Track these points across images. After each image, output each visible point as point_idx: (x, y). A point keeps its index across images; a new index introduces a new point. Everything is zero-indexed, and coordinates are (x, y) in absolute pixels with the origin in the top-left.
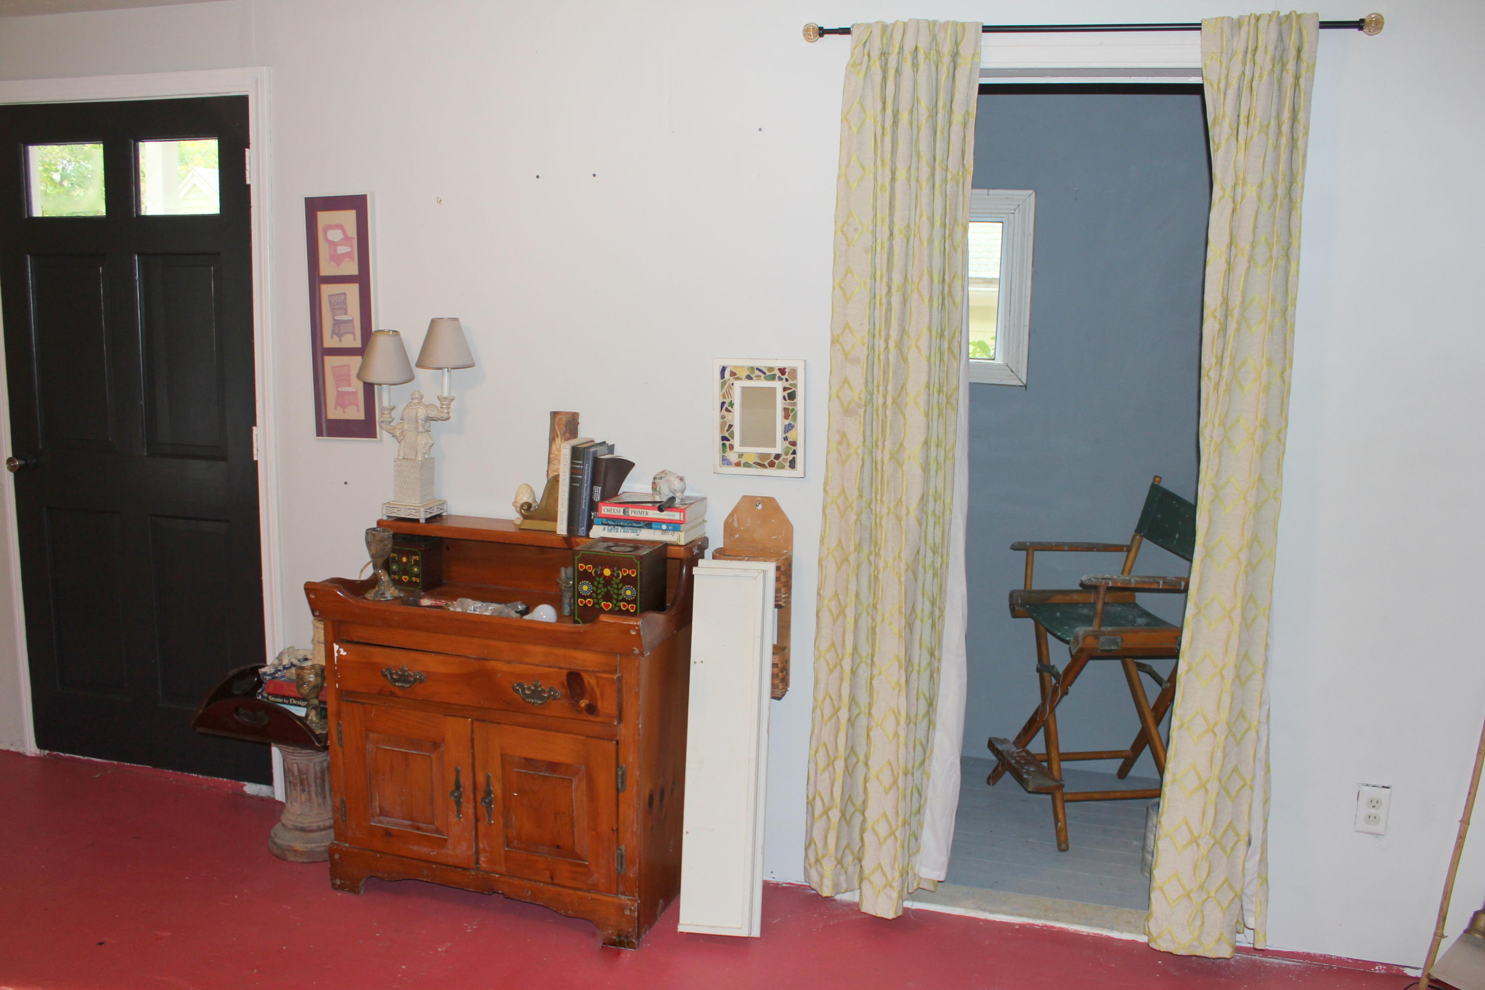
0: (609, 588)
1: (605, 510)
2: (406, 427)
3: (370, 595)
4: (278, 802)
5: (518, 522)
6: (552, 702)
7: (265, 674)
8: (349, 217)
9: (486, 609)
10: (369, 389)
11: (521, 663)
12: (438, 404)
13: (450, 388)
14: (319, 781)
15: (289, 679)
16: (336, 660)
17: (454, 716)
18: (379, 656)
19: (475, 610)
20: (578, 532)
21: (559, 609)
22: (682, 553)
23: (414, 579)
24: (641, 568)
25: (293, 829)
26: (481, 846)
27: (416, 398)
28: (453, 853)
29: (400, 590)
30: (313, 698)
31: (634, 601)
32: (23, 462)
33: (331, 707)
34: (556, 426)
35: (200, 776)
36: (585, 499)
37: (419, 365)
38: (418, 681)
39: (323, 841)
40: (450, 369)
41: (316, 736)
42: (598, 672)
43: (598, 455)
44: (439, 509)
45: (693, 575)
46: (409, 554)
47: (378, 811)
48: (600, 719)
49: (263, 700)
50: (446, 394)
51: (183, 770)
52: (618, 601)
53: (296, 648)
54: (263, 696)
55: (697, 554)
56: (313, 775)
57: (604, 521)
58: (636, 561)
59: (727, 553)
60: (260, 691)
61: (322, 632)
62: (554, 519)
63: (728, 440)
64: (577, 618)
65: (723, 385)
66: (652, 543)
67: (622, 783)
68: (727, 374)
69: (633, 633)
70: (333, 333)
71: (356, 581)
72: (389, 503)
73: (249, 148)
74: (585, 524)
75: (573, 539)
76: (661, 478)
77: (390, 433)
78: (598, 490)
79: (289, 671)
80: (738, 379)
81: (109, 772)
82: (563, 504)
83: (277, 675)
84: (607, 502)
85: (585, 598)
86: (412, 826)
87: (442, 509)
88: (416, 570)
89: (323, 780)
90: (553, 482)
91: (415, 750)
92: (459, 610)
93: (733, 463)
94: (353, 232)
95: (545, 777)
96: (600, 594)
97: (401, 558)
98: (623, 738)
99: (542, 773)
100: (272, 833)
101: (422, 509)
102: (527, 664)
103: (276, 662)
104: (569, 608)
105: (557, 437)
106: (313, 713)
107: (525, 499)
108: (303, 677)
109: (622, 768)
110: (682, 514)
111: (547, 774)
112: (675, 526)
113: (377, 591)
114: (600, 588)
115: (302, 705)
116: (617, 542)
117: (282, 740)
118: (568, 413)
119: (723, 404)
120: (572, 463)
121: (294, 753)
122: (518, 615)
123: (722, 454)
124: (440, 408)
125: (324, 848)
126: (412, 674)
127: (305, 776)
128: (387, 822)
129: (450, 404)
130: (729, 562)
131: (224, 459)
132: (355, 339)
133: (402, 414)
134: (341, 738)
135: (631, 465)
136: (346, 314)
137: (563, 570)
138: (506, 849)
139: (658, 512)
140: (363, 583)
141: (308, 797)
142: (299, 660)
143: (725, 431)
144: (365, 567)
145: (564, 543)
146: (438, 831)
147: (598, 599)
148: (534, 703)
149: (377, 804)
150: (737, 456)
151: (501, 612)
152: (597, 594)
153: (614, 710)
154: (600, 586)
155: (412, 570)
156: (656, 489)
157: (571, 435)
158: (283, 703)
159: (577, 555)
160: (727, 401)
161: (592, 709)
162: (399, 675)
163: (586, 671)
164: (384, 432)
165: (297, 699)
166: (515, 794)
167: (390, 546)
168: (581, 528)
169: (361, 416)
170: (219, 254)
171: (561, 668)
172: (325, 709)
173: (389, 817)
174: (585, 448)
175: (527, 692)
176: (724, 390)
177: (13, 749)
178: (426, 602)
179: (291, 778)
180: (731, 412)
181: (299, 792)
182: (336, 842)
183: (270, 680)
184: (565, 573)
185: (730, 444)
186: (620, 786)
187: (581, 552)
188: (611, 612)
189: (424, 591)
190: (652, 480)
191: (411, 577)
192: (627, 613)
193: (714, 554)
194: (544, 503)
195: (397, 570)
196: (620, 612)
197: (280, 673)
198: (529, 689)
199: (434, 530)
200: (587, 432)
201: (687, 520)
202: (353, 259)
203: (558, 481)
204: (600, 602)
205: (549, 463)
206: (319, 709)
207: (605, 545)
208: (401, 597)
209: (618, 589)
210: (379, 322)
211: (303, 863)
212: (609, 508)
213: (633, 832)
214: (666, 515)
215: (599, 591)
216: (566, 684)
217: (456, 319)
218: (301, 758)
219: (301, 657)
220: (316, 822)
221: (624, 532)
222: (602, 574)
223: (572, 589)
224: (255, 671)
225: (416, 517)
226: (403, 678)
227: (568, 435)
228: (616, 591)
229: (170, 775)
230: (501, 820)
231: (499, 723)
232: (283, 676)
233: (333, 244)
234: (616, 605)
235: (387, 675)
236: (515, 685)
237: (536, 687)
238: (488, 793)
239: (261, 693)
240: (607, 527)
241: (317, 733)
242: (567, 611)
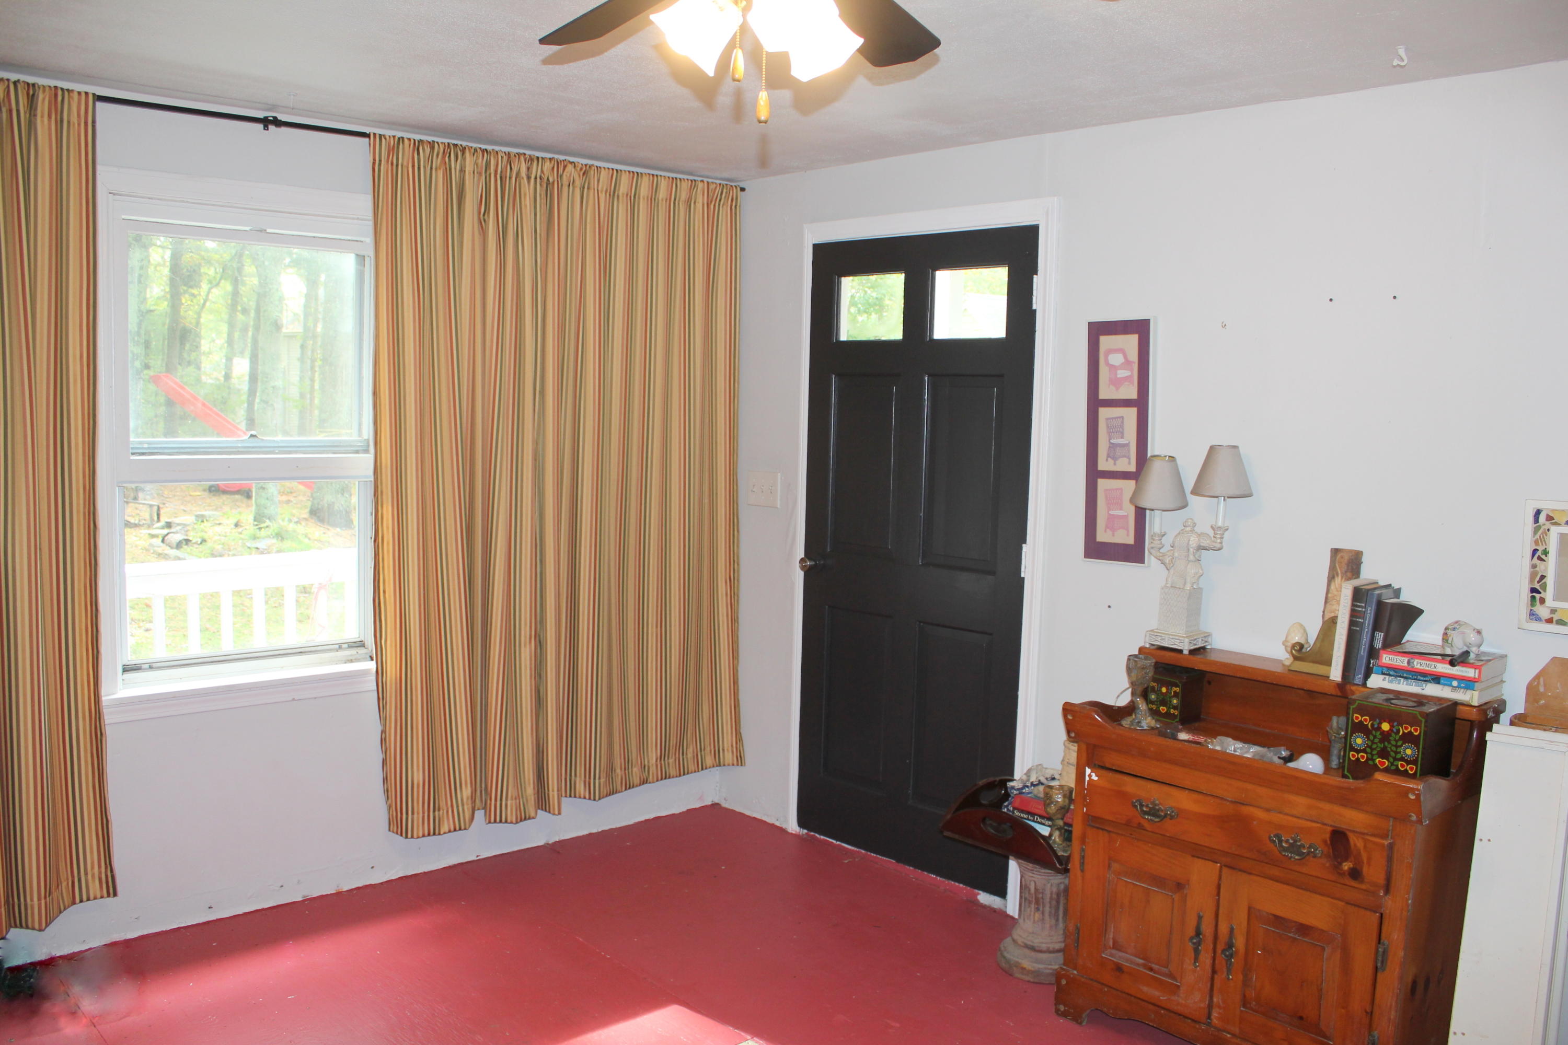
0: (1386, 744)
1: (1387, 658)
2: (1176, 554)
3: (1126, 722)
4: (1008, 916)
5: (1287, 663)
6: (1312, 859)
7: (1013, 788)
8: (1131, 342)
9: (1250, 752)
10: (1141, 513)
11: (1280, 813)
12: (1211, 533)
13: (1224, 517)
14: (1054, 903)
15: (1035, 795)
16: (1086, 783)
17: (1202, 859)
18: (1132, 786)
19: (1235, 751)
20: (1354, 679)
21: (1326, 759)
22: (1474, 715)
23: (1172, 711)
24: (1426, 726)
25: (1022, 946)
26: (1215, 1000)
27: (1189, 526)
28: (1183, 1002)
29: (1157, 721)
30: (1058, 819)
31: (1414, 762)
32: (813, 563)
33: (1077, 830)
34: (1337, 565)
35: (939, 878)
36: (1365, 645)
37: (1195, 492)
38: (1168, 817)
39: (1054, 963)
40: (1226, 498)
41: (1058, 857)
42: (1367, 834)
43: (1382, 598)
44: (1203, 642)
45: (1486, 741)
46: (1169, 685)
47: (1111, 943)
48: (1363, 887)
49: (1008, 812)
50: (1220, 524)
51: (923, 870)
52: (1395, 759)
53: (1045, 766)
54: (1008, 810)
55: (1492, 717)
56: (1048, 896)
57: (1385, 670)
58: (1420, 718)
59: (1528, 720)
60: (1006, 804)
61: (1075, 755)
62: (1328, 663)
63: (1539, 592)
64: (1346, 772)
65: (1536, 530)
66: (1440, 700)
67: (1382, 962)
68: (1542, 518)
69: (1412, 797)
70: (1108, 456)
71: (1113, 706)
72: (1152, 631)
73: (1037, 274)
74: (1363, 672)
75: (1348, 687)
76: (1454, 629)
77: (1160, 560)
78: (1380, 636)
79: (1036, 787)
80: (1556, 524)
81: (857, 860)
82: (1339, 648)
83: (1024, 791)
84: (1389, 650)
85: (1358, 751)
86: (1144, 966)
87: (1206, 642)
88: (1175, 701)
89: (1058, 902)
90: (1330, 624)
91: (1158, 887)
92: (1218, 748)
93: (1543, 619)
94: (1134, 356)
95: (1295, 939)
96: (1375, 749)
97: (1161, 688)
98: (1388, 912)
99: (1291, 935)
100: (1002, 946)
101: (1187, 640)
102: (1287, 814)
103: (1025, 778)
104: (1338, 760)
105: (1338, 575)
106: (1056, 834)
107: (1297, 639)
108: (1051, 797)
109: (1384, 945)
110: (1477, 671)
111: (1296, 936)
112: (1468, 683)
113: (1134, 719)
114: (1376, 743)
115: (1046, 824)
116: (1398, 694)
117: (1021, 855)
118: (1351, 551)
119: (1535, 551)
120: (1353, 605)
121: (1033, 870)
122: (1281, 761)
123: (1530, 608)
124: (1213, 538)
125: (1051, 971)
126: (1162, 808)
127: (1040, 896)
128: (1120, 957)
129: (1223, 534)
130: (1531, 730)
131: (992, 573)
132: (1129, 463)
133: (1173, 542)
134: (1083, 863)
135: (1419, 612)
136: (1122, 438)
137: (1335, 719)
138: (1242, 1009)
139: (1449, 666)
140: (1120, 709)
141: (1041, 915)
142: (1047, 779)
143: (1536, 582)
144: (1122, 693)
145: (1337, 689)
146: (1171, 976)
147: (1373, 755)
148: (1291, 857)
149: (1111, 936)
150: (1548, 611)
151: (1263, 756)
152: (1372, 749)
153: (1380, 879)
154: (1376, 740)
155: (1171, 702)
156: (1447, 641)
157: (1353, 575)
158: (1028, 819)
159: (1353, 705)
160: (1541, 548)
161: (1355, 874)
162: (1150, 808)
163: (1354, 832)
164: (1152, 558)
165: (1042, 817)
166: (1259, 952)
167: (1151, 674)
168: (1357, 675)
169: (1130, 540)
170: (1001, 376)
171: (1325, 824)
172: (1070, 832)
173: (1123, 952)
174: (1368, 590)
175: (1284, 845)
176: (1537, 536)
177: (777, 824)
178: (1183, 736)
179: (1027, 895)
180: (1544, 561)
181: (1033, 910)
182: (1065, 967)
183: (1016, 794)
184: (1337, 722)
185: (1540, 597)
186: (1379, 965)
187: (1358, 702)
188: (1387, 770)
189: (1182, 724)
190: (1442, 631)
191: (1169, 708)
192: (1405, 774)
193: (1513, 719)
194: (1318, 645)
195: (1155, 699)
196: (1397, 772)
197: (1027, 789)
198: (1287, 841)
199: (1197, 663)
200: (1370, 573)
201: (1483, 678)
202: (1132, 383)
203: (1336, 623)
204: (1374, 758)
205: (1326, 602)
206: (1063, 831)
207: (1385, 696)
208: (1157, 728)
209: (1397, 746)
210: (1155, 447)
211: (1029, 981)
212: (1391, 656)
213: (1389, 1019)
214: (1457, 671)
215: (1374, 746)
216: (1329, 842)
217: (1235, 447)
218: (1039, 877)
219: (1049, 776)
220: (1046, 943)
221: (1407, 685)
222: (1379, 728)
223: (1343, 740)
224: (1003, 783)
225: (1179, 648)
226: (1154, 812)
227: (1349, 574)
228: (1394, 749)
229: (910, 872)
230: (1241, 977)
231: (1250, 874)
232: (1030, 793)
233: (1113, 368)
234: (1392, 764)
235: (1136, 806)
236: (1272, 835)
237: (1295, 841)
238: (1230, 945)
239: (1007, 806)
240: (1387, 677)
241: (1059, 854)
242: (1334, 763)
